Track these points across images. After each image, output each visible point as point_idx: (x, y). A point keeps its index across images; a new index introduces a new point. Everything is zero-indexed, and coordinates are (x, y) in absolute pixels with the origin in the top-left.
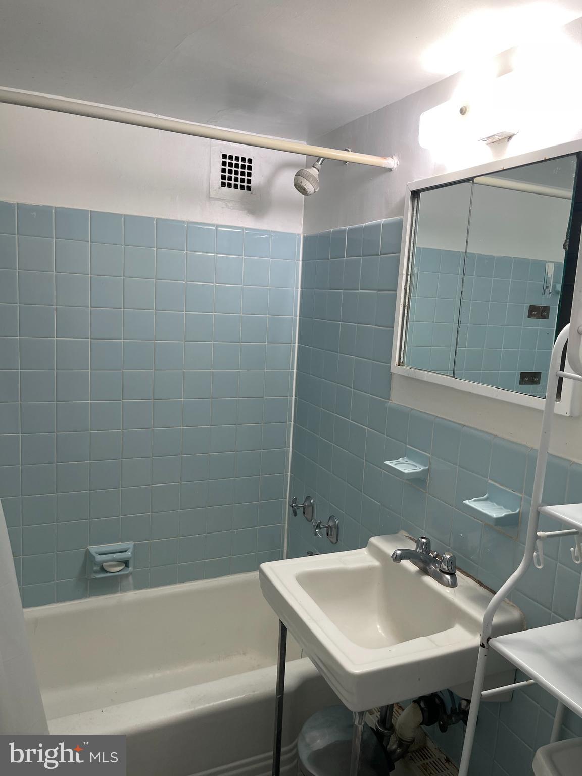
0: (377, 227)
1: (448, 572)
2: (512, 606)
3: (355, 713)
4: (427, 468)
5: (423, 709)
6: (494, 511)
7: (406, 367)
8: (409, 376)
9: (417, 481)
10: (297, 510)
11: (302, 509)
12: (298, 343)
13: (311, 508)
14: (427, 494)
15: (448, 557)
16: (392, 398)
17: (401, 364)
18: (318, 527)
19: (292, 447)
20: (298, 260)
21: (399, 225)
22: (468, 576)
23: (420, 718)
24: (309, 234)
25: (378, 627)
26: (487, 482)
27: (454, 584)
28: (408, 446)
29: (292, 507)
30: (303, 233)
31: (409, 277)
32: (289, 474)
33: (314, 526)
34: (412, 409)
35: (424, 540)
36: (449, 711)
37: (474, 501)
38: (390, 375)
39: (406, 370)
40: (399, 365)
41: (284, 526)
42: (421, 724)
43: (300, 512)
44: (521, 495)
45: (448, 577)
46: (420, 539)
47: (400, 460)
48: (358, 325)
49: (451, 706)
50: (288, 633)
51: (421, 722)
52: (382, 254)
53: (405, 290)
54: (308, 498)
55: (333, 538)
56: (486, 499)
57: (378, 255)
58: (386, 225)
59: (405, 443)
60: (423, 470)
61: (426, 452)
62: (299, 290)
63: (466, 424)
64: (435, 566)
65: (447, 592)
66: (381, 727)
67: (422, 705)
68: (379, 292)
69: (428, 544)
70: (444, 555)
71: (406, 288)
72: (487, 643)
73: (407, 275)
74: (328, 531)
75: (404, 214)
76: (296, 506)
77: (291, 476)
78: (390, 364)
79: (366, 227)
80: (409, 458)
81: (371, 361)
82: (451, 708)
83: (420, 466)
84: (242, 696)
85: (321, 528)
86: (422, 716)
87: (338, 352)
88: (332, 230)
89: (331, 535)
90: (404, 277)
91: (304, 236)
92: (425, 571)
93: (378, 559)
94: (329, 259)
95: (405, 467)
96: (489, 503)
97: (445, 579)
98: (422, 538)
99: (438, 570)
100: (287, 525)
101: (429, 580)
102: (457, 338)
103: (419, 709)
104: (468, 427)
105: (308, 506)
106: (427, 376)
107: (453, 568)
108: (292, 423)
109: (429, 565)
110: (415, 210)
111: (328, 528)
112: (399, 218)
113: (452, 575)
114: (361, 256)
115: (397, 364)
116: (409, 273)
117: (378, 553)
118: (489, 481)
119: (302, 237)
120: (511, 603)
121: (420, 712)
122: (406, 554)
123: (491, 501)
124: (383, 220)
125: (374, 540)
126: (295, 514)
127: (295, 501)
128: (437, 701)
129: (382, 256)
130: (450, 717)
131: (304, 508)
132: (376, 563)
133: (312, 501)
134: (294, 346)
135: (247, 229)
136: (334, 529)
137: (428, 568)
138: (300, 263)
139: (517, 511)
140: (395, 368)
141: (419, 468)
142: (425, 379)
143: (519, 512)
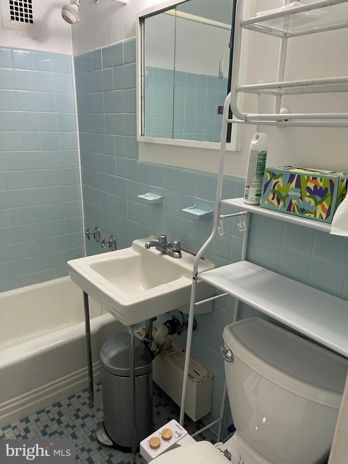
0: (120, 45)
1: (176, 251)
2: (210, 263)
3: (129, 326)
4: (162, 196)
5: (169, 326)
6: (199, 213)
7: (146, 137)
8: (148, 142)
9: (157, 204)
10: (90, 236)
11: (93, 235)
12: (79, 131)
13: (98, 234)
14: (163, 212)
15: (176, 242)
16: (139, 158)
17: (143, 135)
18: (103, 242)
19: (83, 199)
20: (72, 74)
21: (134, 42)
22: (188, 252)
23: (167, 331)
24: (77, 54)
25: (141, 287)
26: (194, 198)
27: (180, 257)
28: (151, 186)
29: (87, 234)
30: (73, 54)
31: (143, 78)
32: (83, 216)
33: (101, 242)
34: (152, 163)
35: (163, 236)
36: (182, 324)
37: (188, 209)
38: (137, 143)
39: (146, 139)
40: (142, 136)
41: (84, 248)
42: (168, 334)
43: (92, 236)
44: (212, 202)
45: (177, 253)
46: (161, 236)
47: (147, 194)
48: (116, 114)
49: (182, 321)
50: (89, 296)
51: (168, 333)
52: (125, 64)
53: (141, 86)
54: (96, 228)
55: (113, 248)
56: (195, 208)
57: (122, 64)
58: (125, 44)
59: (149, 184)
60: (160, 198)
61: (161, 187)
62: (75, 95)
63: (182, 167)
64: (170, 249)
65: (176, 261)
66: (146, 339)
67: (168, 324)
68: (126, 90)
69: (165, 238)
70: (174, 242)
71: (142, 85)
72: (196, 276)
73: (142, 76)
74: (109, 244)
75: (136, 34)
76: (89, 233)
77: (84, 217)
78: (136, 136)
79: (114, 46)
80: (152, 193)
81: (125, 136)
82: (183, 322)
83: (158, 196)
84: (66, 339)
85: (105, 243)
86: (168, 330)
87: (104, 134)
88: (92, 50)
89: (112, 246)
90: (140, 78)
91: (74, 58)
92: (164, 253)
93: (138, 252)
94: (92, 71)
95: (150, 197)
96: (196, 209)
97: (175, 255)
98: (162, 235)
99: (171, 251)
100: (85, 246)
101: (167, 257)
102: (173, 114)
103: (166, 327)
104: (183, 168)
105: (97, 233)
106: (158, 140)
107: (179, 248)
108: (81, 184)
109: (166, 249)
110: (143, 31)
111: (110, 243)
112: (133, 37)
113: (179, 252)
114: (112, 67)
115: (141, 135)
116: (143, 75)
117: (138, 248)
118: (196, 198)
119: (73, 58)
120: (210, 262)
121: (167, 328)
122: (153, 244)
123: (198, 208)
124: (124, 41)
125: (135, 242)
126: (89, 238)
127: (88, 230)
128: (176, 321)
129: (125, 65)
130: (182, 327)
131: (94, 234)
132: (137, 254)
133: (99, 230)
134: (76, 134)
135: (33, 51)
136: (113, 243)
137: (166, 250)
138: (74, 76)
139: (211, 211)
140: (139, 138)
141: (158, 197)
142: (157, 142)
143: (212, 212)
